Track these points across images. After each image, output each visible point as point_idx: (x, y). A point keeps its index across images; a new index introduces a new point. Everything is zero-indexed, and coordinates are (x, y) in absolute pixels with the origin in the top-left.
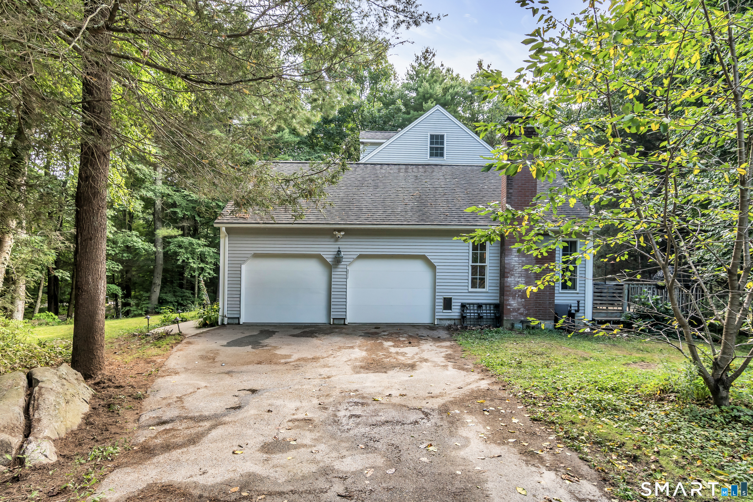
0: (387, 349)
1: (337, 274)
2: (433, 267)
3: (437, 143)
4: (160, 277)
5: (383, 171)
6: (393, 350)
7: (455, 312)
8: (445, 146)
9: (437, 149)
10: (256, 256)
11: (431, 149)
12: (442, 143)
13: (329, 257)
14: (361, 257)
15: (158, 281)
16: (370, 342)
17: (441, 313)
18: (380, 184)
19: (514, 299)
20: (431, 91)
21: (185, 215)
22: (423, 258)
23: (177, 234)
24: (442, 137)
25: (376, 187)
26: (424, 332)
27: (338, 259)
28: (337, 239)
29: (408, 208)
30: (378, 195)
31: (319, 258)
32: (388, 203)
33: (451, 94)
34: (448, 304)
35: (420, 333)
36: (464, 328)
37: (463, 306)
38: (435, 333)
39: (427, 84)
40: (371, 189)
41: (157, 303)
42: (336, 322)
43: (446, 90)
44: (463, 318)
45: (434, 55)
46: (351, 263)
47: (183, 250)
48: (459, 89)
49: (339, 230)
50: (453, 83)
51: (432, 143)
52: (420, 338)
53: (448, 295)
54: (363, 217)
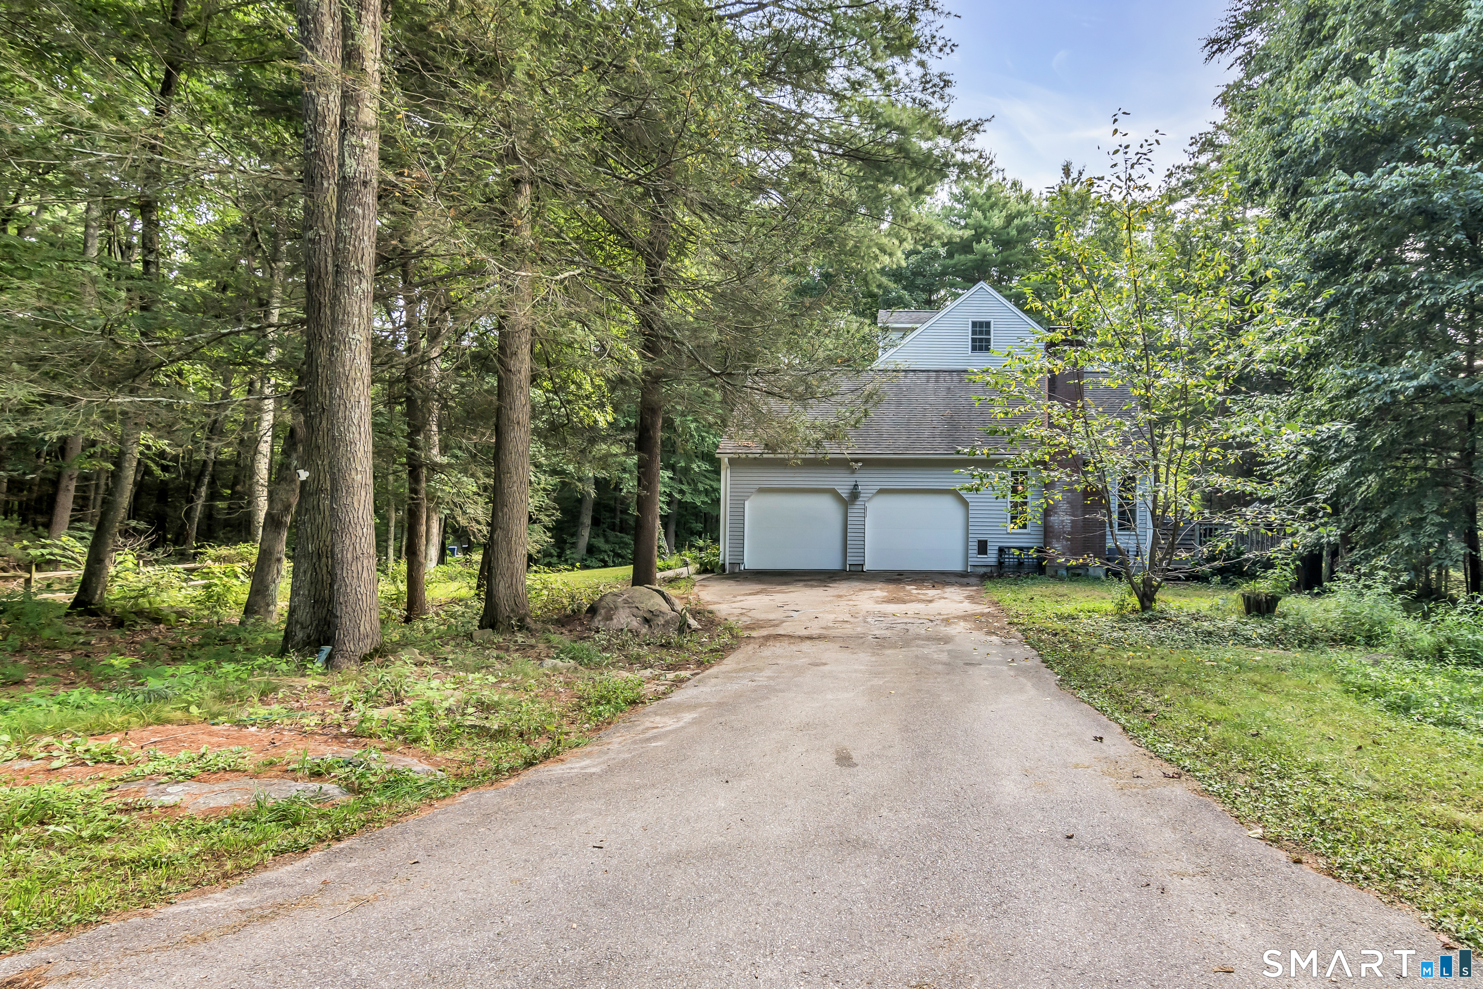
0: (909, 591)
1: (854, 511)
2: (965, 504)
3: (981, 333)
4: (590, 514)
5: (908, 381)
6: (915, 591)
7: (991, 558)
8: (992, 337)
9: (981, 340)
10: (762, 491)
11: (973, 340)
12: (988, 333)
13: (844, 492)
14: (882, 492)
15: (587, 520)
16: (891, 587)
17: (976, 559)
18: (904, 401)
19: (1058, 541)
20: (985, 223)
21: (628, 423)
22: (954, 493)
23: (619, 451)
24: (988, 324)
25: (899, 404)
26: (953, 579)
27: (855, 495)
28: (853, 471)
29: (937, 432)
30: (901, 415)
31: (833, 493)
32: (913, 427)
33: (1017, 227)
34: (983, 547)
35: (948, 580)
36: (1000, 576)
37: (1001, 550)
38: (965, 580)
39: (980, 214)
40: (893, 407)
41: (584, 552)
42: (853, 568)
43: (1010, 219)
44: (1001, 564)
45: (991, 163)
46: (870, 499)
47: (627, 476)
48: (1029, 219)
49: (857, 461)
50: (1022, 207)
51: (974, 333)
52: (946, 584)
53: (983, 537)
54: (884, 445)
